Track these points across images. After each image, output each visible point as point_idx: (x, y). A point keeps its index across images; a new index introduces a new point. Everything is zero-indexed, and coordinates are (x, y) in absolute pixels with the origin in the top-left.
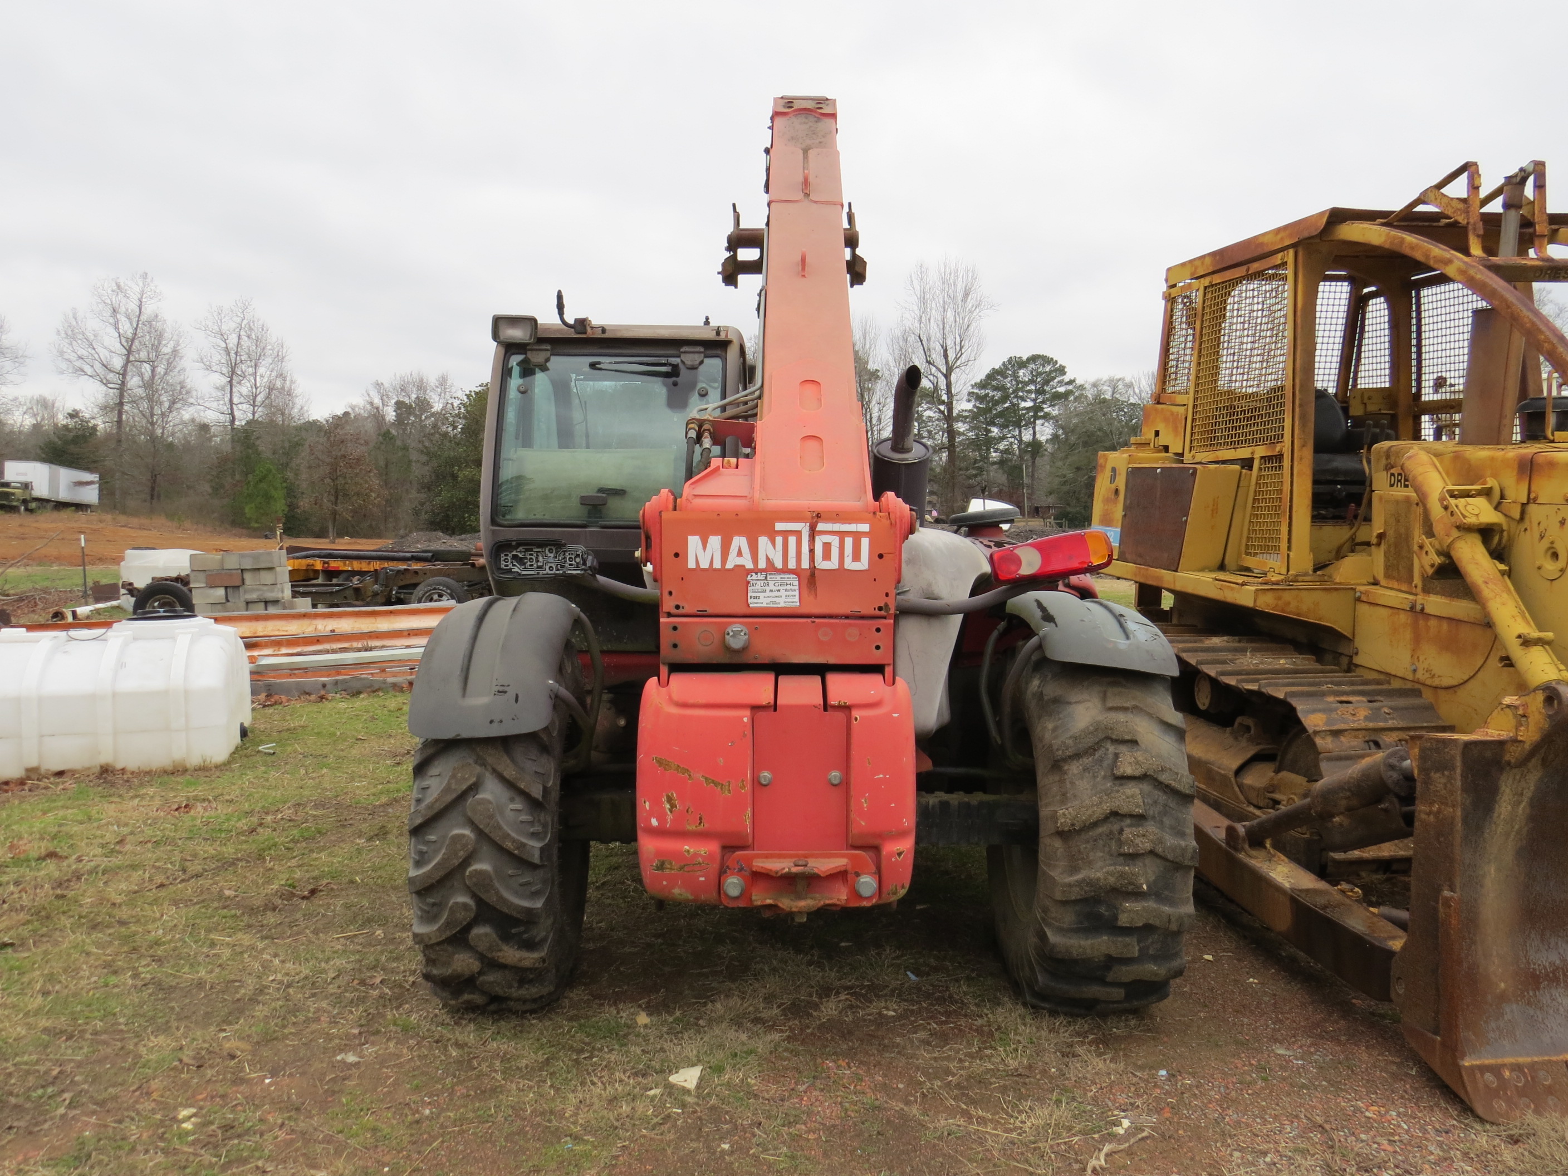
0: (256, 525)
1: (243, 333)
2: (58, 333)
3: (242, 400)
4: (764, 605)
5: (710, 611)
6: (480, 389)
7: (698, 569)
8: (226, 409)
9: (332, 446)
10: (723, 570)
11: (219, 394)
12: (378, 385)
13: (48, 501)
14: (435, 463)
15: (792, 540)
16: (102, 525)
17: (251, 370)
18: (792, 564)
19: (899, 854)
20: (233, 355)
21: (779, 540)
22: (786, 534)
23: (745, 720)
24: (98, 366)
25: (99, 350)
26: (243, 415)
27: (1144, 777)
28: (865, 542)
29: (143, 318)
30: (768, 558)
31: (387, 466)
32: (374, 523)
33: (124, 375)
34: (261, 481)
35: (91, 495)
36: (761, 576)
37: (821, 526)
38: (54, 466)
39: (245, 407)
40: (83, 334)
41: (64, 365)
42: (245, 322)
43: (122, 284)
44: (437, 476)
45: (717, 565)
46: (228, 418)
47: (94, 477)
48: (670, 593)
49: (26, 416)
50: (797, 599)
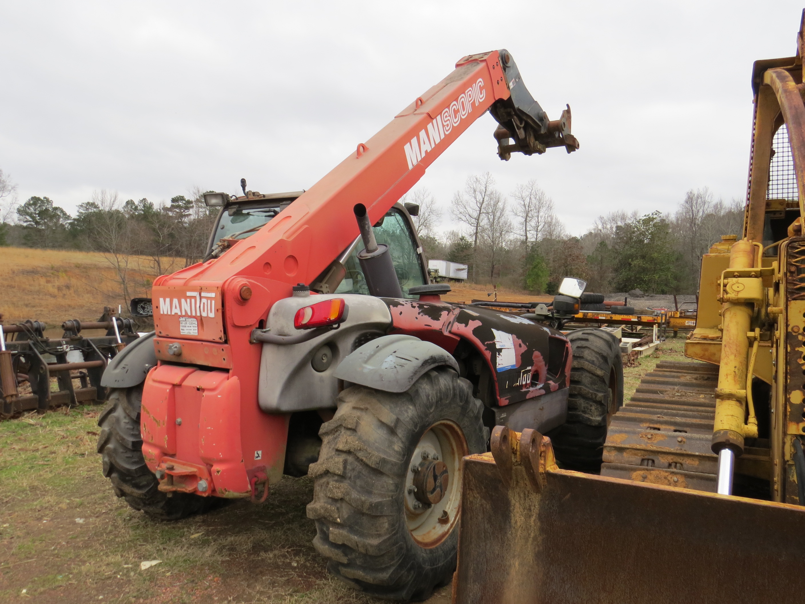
0: (532, 289)
1: (532, 197)
2: (452, 202)
3: (531, 228)
4: (186, 334)
5: (170, 335)
6: (645, 217)
7: (163, 315)
8: (523, 233)
9: (565, 249)
10: (171, 315)
11: (521, 226)
12: (601, 218)
13: (445, 278)
14: (620, 257)
15: (193, 300)
16: (464, 289)
17: (536, 214)
18: (194, 314)
19: (218, 472)
20: (527, 208)
21: (188, 300)
22: (191, 297)
23: (168, 390)
24: (467, 216)
25: (468, 209)
26: (532, 237)
27: (349, 452)
28: (213, 302)
29: (488, 193)
30: (185, 310)
31: (602, 259)
32: (594, 288)
33: (478, 220)
34: (534, 268)
35: (464, 275)
36: (184, 319)
37: (203, 294)
38: (448, 262)
39: (532, 232)
40: (461, 202)
41: (454, 216)
42: (533, 191)
43: (478, 178)
44: (621, 264)
45: (169, 313)
46: (524, 238)
47: (465, 267)
48: (157, 326)
49: (448, 240)
50: (197, 332)
